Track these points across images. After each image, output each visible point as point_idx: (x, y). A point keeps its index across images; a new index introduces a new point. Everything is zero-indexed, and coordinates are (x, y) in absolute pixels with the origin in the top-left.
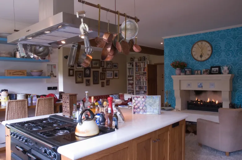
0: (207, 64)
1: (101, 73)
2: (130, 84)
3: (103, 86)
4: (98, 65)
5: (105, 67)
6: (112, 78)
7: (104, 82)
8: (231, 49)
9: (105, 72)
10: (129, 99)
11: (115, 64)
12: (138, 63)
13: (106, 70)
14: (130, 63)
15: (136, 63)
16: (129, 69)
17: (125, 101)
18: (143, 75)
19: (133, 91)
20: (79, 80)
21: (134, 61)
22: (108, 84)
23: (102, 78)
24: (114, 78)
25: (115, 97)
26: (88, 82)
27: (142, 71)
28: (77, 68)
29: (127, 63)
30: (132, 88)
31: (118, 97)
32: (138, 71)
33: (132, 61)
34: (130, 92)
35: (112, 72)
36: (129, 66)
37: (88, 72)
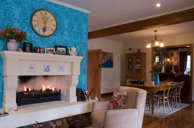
0: (49, 42)
8: (73, 30)
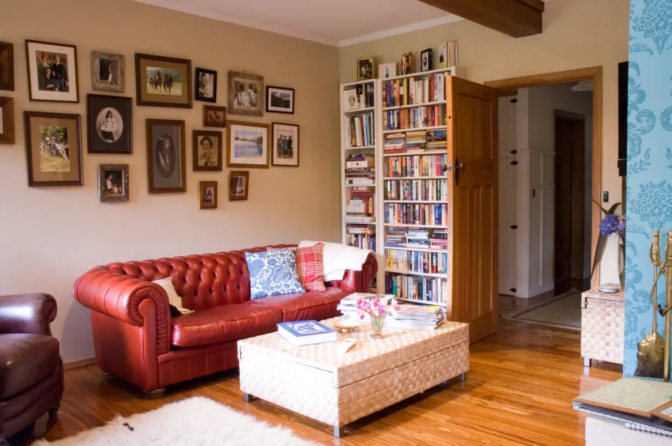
1: (196, 133)
2: (356, 195)
3: (208, 202)
4: (177, 90)
5: (222, 101)
6: (262, 160)
7: (214, 184)
9: (223, 130)
10: (346, 273)
11: (279, 92)
12: (396, 86)
13: (230, 117)
14: (359, 88)
15: (387, 87)
16: (352, 116)
17: (328, 285)
18: (424, 147)
19: (373, 227)
20: (50, 165)
21: (376, 77)
22: (239, 191)
23: (201, 163)
24: (270, 164)
25: (272, 262)
26: (117, 182)
27: (421, 126)
28: (38, 94)
29: (342, 87)
30: (369, 215)
31: (292, 266)
32: (399, 127)
33: (367, 77)
34: (356, 236)
35: (263, 132)
36: (352, 100)
37: (112, 123)
